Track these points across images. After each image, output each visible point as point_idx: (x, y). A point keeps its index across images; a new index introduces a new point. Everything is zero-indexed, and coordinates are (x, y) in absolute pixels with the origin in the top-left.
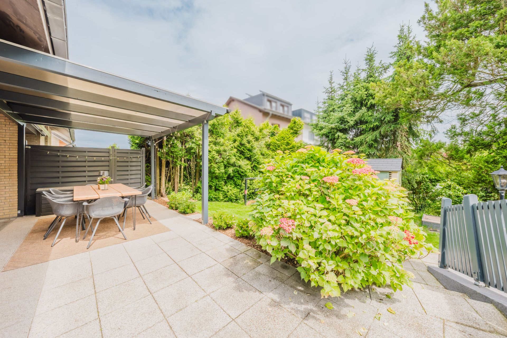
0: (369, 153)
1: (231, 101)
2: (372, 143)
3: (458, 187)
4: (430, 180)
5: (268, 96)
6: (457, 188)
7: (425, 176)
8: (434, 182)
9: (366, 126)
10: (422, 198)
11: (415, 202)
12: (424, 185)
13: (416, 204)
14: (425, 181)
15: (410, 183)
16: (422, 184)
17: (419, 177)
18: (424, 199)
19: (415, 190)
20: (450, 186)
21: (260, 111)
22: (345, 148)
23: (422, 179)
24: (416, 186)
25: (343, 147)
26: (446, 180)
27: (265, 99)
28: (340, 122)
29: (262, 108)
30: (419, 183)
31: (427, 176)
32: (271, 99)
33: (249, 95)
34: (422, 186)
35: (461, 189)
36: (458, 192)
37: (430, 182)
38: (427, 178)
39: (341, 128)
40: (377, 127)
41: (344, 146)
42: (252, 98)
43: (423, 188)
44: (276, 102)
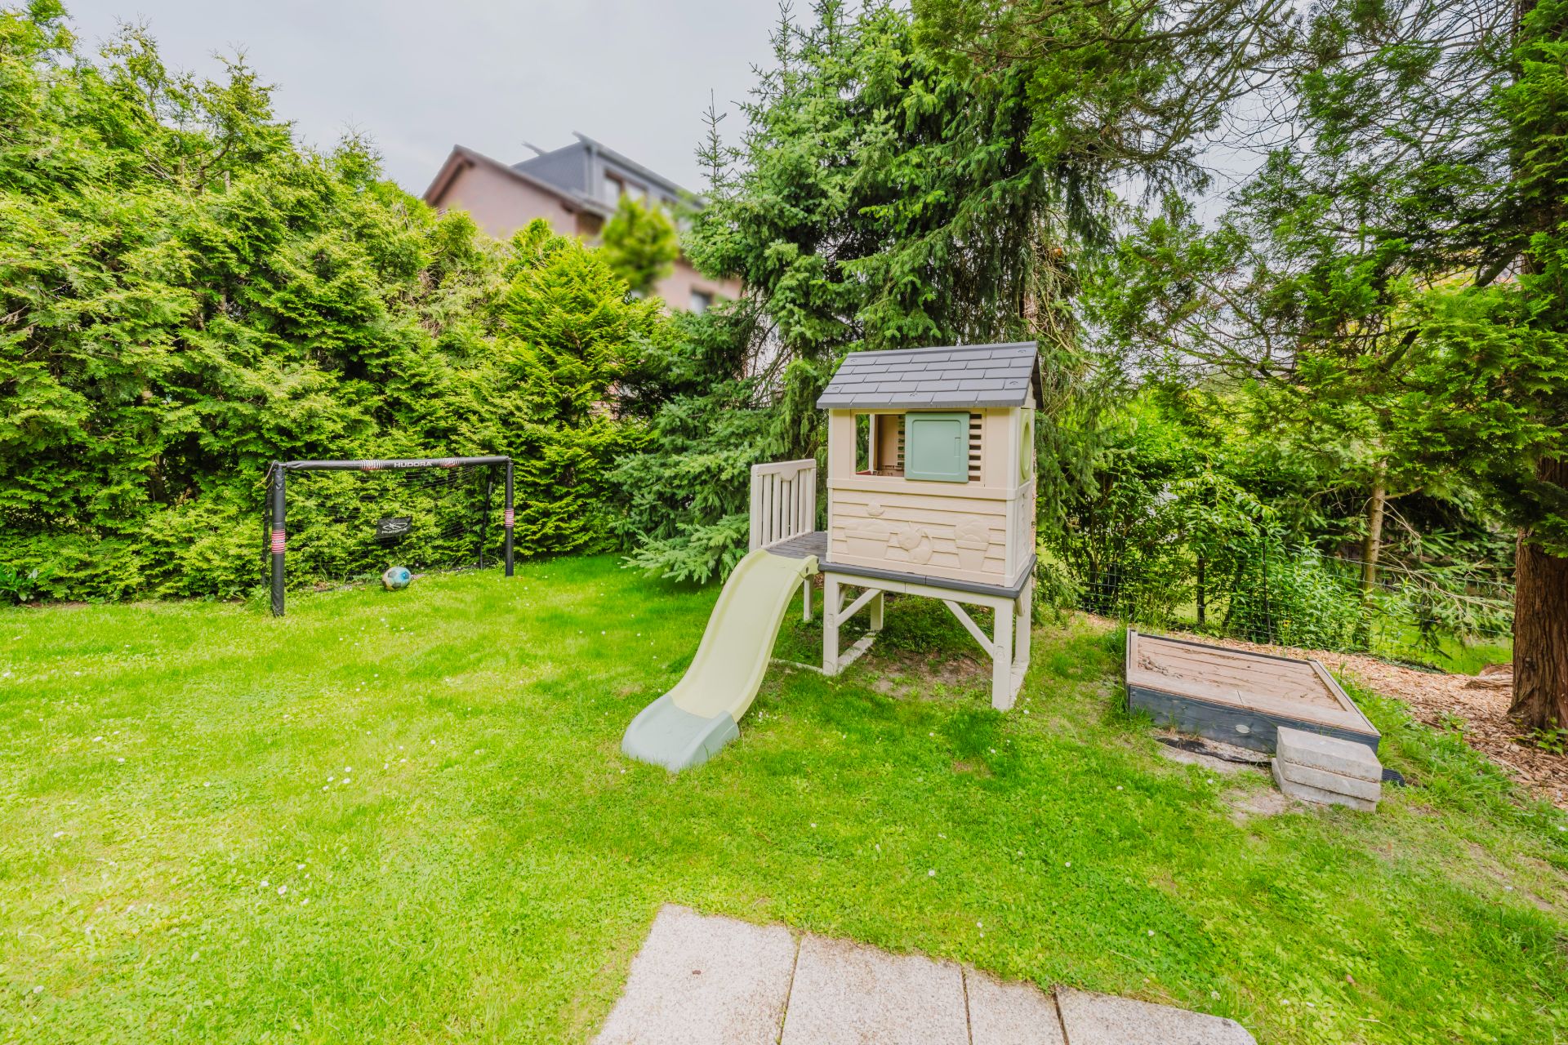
0: (898, 335)
1: (461, 164)
2: (913, 283)
3: (1241, 495)
4: (1139, 467)
5: (603, 156)
6: (1237, 501)
7: (1124, 453)
8: (1155, 476)
9: (897, 210)
10: (1111, 540)
11: (1089, 555)
12: (1120, 487)
13: (1092, 564)
14: (1125, 472)
15: (1071, 479)
16: (1115, 484)
17: (1105, 456)
18: (1119, 544)
19: (1089, 510)
20: (1210, 491)
21: (568, 207)
22: (807, 317)
23: (1115, 463)
24: (1094, 493)
25: (796, 309)
26: (1198, 469)
27: (597, 168)
28: (786, 192)
29: (575, 195)
30: (1104, 478)
31: (1133, 450)
32: (620, 173)
33: (537, 150)
34: (1115, 493)
35: (1253, 504)
36: (1242, 516)
37: (1141, 477)
38: (1131, 457)
39: (794, 223)
40: (941, 214)
41: (800, 306)
42: (545, 160)
43: (1116, 500)
44: (644, 189)
